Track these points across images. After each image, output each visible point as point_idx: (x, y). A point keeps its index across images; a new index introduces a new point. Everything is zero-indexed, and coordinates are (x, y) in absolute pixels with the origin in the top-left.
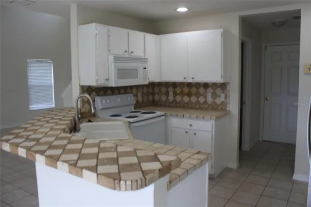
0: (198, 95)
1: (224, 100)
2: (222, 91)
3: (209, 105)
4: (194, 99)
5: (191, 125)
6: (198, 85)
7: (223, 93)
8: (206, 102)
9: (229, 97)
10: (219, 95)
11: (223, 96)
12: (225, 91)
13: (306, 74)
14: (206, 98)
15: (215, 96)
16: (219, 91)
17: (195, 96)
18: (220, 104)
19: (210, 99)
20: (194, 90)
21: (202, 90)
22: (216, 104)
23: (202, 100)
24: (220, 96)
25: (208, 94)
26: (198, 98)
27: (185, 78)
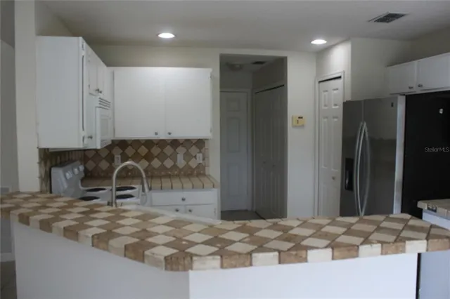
0: (162, 157)
1: (201, 162)
2: (198, 150)
3: (181, 170)
4: (156, 163)
5: (183, 200)
6: (162, 143)
7: (200, 152)
8: (175, 166)
9: (208, 158)
10: (194, 155)
11: (200, 156)
12: (203, 150)
13: (294, 127)
14: (175, 160)
15: (188, 156)
16: (194, 150)
17: (158, 159)
18: (196, 167)
19: (181, 162)
20: (155, 151)
21: (168, 150)
22: (190, 168)
23: (168, 163)
24: (195, 157)
25: (178, 155)
26: (162, 161)
27: (156, 134)
